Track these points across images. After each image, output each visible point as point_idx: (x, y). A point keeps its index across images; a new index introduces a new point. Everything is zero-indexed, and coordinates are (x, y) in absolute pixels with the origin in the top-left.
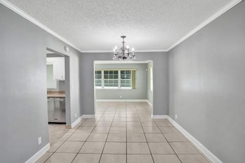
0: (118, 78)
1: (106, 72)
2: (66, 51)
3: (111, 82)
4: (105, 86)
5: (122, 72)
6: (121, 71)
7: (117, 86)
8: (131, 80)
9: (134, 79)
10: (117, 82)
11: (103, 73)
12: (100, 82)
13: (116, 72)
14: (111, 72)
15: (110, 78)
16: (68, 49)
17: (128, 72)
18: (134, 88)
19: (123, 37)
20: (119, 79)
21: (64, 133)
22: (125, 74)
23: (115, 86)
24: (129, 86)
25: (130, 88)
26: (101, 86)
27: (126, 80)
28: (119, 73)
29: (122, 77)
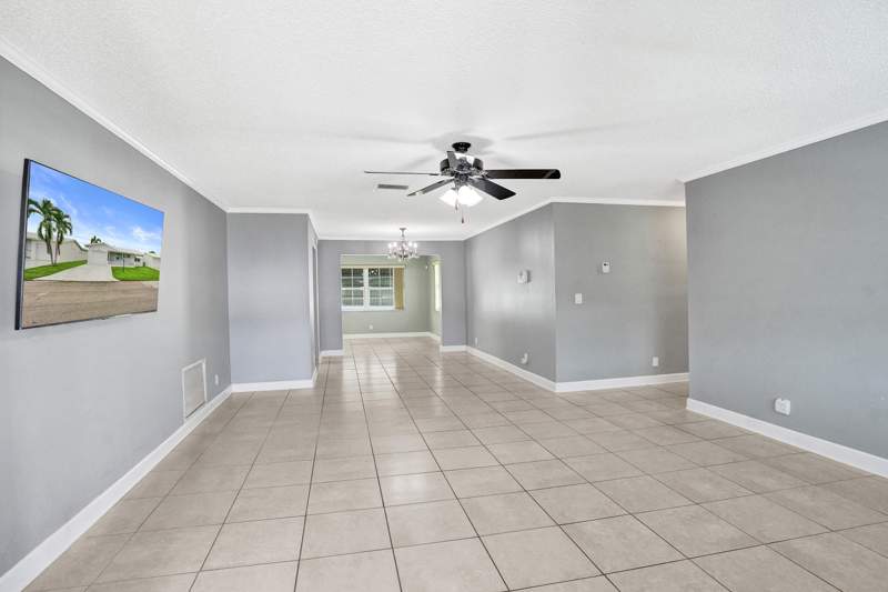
0: (362, 285)
3: (347, 294)
5: (373, 272)
6: (370, 270)
7: (361, 303)
8: (392, 288)
9: (400, 287)
10: (360, 294)
13: (359, 272)
14: (346, 273)
15: (344, 285)
17: (385, 272)
18: (400, 307)
19: (403, 229)
20: (366, 289)
22: (380, 275)
23: (357, 303)
24: (388, 304)
25: (391, 308)
27: (380, 288)
28: (366, 273)
29: (372, 283)
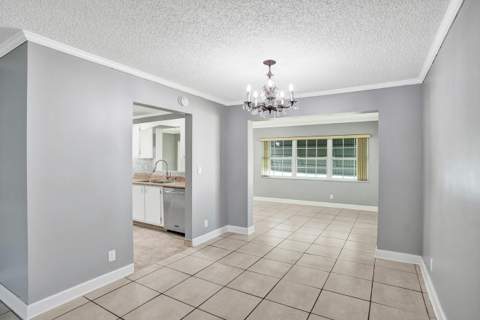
0: (326, 155)
1: (300, 143)
2: (182, 105)
3: (311, 163)
4: (300, 171)
5: (336, 143)
6: (334, 140)
7: (324, 172)
8: (355, 159)
9: (363, 159)
10: (324, 164)
11: (294, 144)
12: (289, 163)
13: (323, 143)
14: (312, 143)
15: (309, 156)
16: (185, 102)
17: (350, 142)
18: (363, 179)
19: (270, 63)
20: (330, 158)
21: (176, 252)
22: (344, 146)
23: (319, 172)
24: (351, 174)
25: (354, 178)
26: (290, 171)
27: (344, 159)
28: (330, 144)
29: (336, 154)
